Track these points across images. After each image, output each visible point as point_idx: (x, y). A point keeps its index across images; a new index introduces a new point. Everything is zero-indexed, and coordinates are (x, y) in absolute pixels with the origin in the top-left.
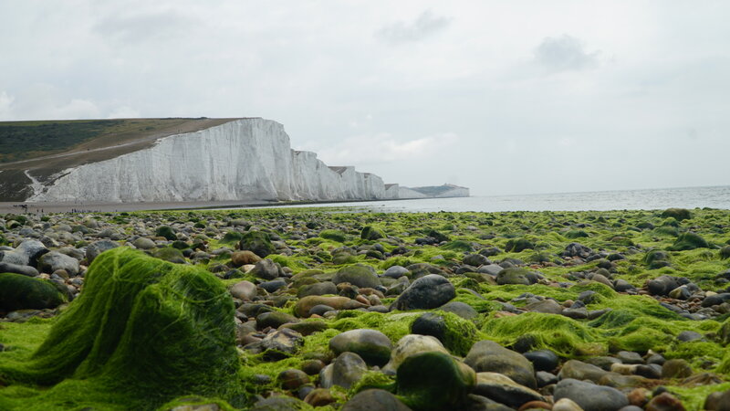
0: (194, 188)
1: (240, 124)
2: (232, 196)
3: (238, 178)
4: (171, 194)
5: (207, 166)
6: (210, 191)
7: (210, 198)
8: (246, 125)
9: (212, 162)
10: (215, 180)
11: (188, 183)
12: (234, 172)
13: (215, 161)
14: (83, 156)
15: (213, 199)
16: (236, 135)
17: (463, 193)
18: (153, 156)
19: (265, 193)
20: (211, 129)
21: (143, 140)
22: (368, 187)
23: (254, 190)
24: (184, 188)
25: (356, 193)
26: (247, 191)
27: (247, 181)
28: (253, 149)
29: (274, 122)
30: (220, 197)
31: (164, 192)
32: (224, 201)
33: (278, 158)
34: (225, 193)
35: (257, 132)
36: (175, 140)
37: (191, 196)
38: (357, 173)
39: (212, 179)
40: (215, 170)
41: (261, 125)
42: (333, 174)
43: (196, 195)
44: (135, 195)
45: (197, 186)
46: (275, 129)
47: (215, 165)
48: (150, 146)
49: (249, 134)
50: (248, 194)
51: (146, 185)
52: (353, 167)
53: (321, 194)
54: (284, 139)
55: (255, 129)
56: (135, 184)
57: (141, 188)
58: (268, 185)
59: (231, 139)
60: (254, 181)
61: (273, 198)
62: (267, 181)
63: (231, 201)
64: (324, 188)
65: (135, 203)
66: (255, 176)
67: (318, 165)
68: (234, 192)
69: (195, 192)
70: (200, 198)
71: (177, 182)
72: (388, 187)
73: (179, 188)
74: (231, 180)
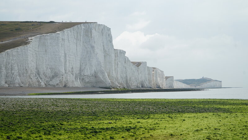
0: (53, 77)
1: (83, 27)
2: (78, 84)
3: (81, 70)
4: (38, 81)
5: (62, 59)
6: (64, 79)
7: (64, 85)
9: (65, 56)
10: (67, 71)
11: (49, 73)
12: (78, 66)
13: (67, 55)
15: (65, 86)
16: (80, 35)
18: (29, 51)
19: (101, 82)
20: (65, 31)
21: (18, 39)
22: (155, 78)
23: (93, 79)
24: (46, 77)
26: (87, 80)
27: (88, 72)
28: (93, 47)
29: (104, 26)
30: (70, 85)
31: (34, 79)
33: (106, 54)
34: (73, 81)
35: (95, 33)
36: (40, 38)
37: (51, 83)
38: (148, 67)
39: (65, 70)
40: (67, 63)
41: (97, 28)
43: (55, 82)
44: (16, 81)
45: (55, 75)
46: (105, 32)
47: (67, 58)
48: (25, 43)
49: (90, 35)
50: (88, 82)
51: (23, 73)
52: (146, 63)
55: (93, 31)
56: (16, 73)
57: (20, 75)
58: (104, 76)
59: (77, 39)
60: (93, 72)
61: (108, 86)
62: (102, 73)
63: (77, 88)
65: (16, 88)
66: (94, 68)
68: (79, 80)
69: (54, 80)
70: (57, 84)
72: (167, 78)
73: (42, 76)
74: (76, 71)
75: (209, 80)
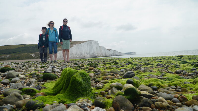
0: (81, 55)
2: (88, 56)
3: (89, 52)
5: (83, 50)
8: (90, 42)
11: (80, 54)
12: (88, 51)
15: (85, 57)
17: (135, 54)
19: (95, 55)
20: (84, 43)
22: (115, 53)
23: (93, 55)
25: (113, 54)
26: (91, 55)
27: (91, 53)
28: (92, 46)
29: (96, 41)
30: (86, 56)
31: (75, 56)
32: (87, 57)
33: (97, 48)
36: (77, 45)
38: (113, 50)
39: (84, 53)
40: (85, 51)
41: (93, 42)
42: (108, 51)
43: (81, 56)
45: (81, 54)
46: (96, 43)
47: (85, 50)
48: (72, 47)
49: (91, 44)
51: (72, 54)
53: (106, 55)
54: (98, 44)
55: (92, 42)
59: (88, 45)
62: (95, 53)
64: (106, 53)
67: (105, 49)
71: (78, 54)
72: (119, 53)
75: (133, 53)
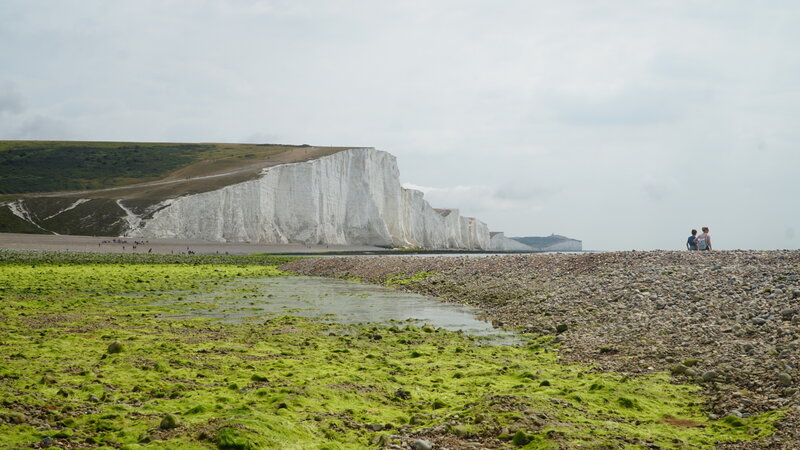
0: (301, 229)
1: (351, 155)
2: (341, 240)
3: (347, 219)
4: (277, 235)
5: (316, 203)
6: (319, 233)
7: (318, 241)
8: (357, 157)
9: (321, 198)
10: (325, 221)
11: (295, 222)
12: (343, 212)
13: (325, 197)
14: (182, 185)
15: (320, 243)
16: (347, 167)
17: (575, 246)
18: (261, 189)
19: (378, 237)
20: (322, 160)
21: (246, 169)
22: (472, 234)
23: (365, 234)
24: (290, 228)
25: (460, 241)
26: (356, 235)
27: (357, 223)
28: (366, 185)
29: (386, 154)
30: (329, 241)
31: (270, 232)
32: (333, 247)
33: (389, 195)
34: (333, 236)
35: (370, 164)
36: (282, 170)
37: (298, 238)
38: (461, 217)
39: (321, 218)
40: (325, 209)
41: (374, 156)
42: (437, 218)
43: (304, 236)
44: (240, 234)
45: (305, 227)
46: (387, 161)
47: (325, 201)
48: (257, 176)
49: (362, 167)
50: (358, 238)
51: (252, 223)
52: (458, 210)
54: (394, 174)
55: (368, 161)
56: (240, 221)
57: (246, 226)
58: (382, 229)
59: (342, 172)
60: (365, 223)
61: (388, 244)
62: (380, 223)
63: (340, 245)
64: (429, 232)
65: (239, 244)
66: (367, 217)
67: (424, 206)
68: (343, 234)
69: (302, 234)
70: (307, 240)
71: (283, 219)
72: (492, 234)
73: (284, 227)
74: (340, 220)
75: (563, 239)
